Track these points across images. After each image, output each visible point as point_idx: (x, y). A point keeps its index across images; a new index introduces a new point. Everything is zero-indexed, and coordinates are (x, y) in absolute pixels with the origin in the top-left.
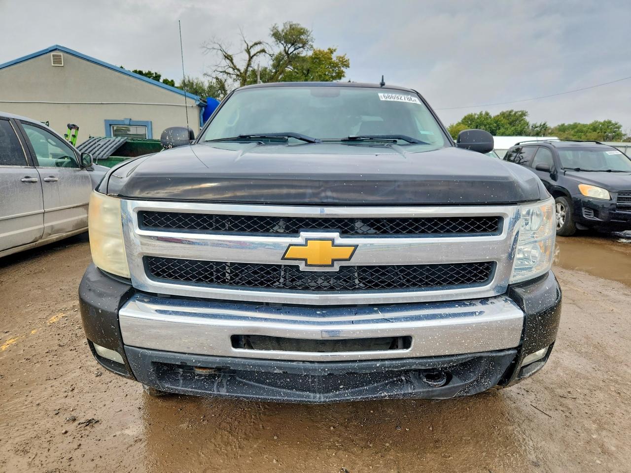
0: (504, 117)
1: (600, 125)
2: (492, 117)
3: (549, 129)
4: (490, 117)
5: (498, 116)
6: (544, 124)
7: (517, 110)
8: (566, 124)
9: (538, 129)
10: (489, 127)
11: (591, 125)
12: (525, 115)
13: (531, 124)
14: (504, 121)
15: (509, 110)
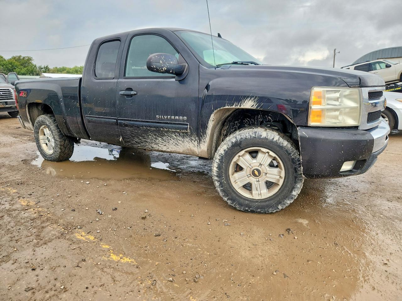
0: (16, 60)
1: (79, 69)
2: (6, 60)
3: (51, 70)
4: (5, 60)
5: (11, 59)
6: (47, 67)
7: (24, 56)
8: (58, 67)
9: (43, 69)
10: (6, 67)
11: (74, 68)
12: (31, 60)
13: (38, 66)
14: (17, 63)
15: (18, 55)
